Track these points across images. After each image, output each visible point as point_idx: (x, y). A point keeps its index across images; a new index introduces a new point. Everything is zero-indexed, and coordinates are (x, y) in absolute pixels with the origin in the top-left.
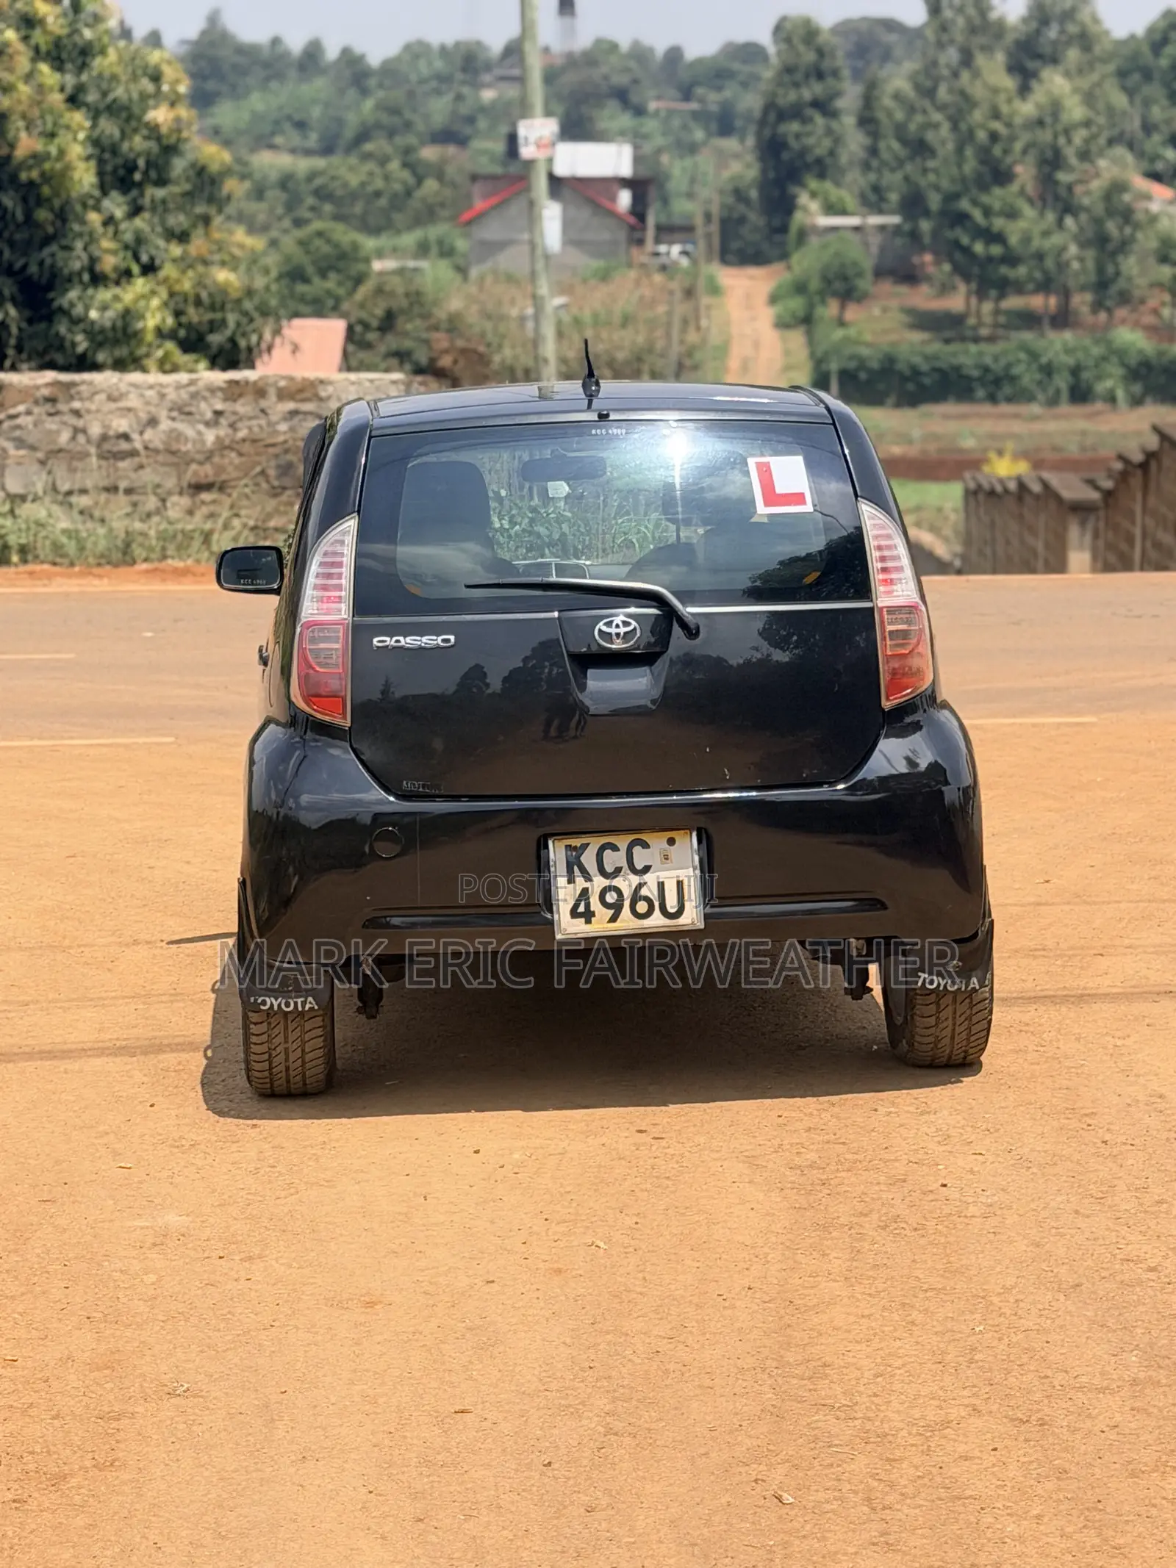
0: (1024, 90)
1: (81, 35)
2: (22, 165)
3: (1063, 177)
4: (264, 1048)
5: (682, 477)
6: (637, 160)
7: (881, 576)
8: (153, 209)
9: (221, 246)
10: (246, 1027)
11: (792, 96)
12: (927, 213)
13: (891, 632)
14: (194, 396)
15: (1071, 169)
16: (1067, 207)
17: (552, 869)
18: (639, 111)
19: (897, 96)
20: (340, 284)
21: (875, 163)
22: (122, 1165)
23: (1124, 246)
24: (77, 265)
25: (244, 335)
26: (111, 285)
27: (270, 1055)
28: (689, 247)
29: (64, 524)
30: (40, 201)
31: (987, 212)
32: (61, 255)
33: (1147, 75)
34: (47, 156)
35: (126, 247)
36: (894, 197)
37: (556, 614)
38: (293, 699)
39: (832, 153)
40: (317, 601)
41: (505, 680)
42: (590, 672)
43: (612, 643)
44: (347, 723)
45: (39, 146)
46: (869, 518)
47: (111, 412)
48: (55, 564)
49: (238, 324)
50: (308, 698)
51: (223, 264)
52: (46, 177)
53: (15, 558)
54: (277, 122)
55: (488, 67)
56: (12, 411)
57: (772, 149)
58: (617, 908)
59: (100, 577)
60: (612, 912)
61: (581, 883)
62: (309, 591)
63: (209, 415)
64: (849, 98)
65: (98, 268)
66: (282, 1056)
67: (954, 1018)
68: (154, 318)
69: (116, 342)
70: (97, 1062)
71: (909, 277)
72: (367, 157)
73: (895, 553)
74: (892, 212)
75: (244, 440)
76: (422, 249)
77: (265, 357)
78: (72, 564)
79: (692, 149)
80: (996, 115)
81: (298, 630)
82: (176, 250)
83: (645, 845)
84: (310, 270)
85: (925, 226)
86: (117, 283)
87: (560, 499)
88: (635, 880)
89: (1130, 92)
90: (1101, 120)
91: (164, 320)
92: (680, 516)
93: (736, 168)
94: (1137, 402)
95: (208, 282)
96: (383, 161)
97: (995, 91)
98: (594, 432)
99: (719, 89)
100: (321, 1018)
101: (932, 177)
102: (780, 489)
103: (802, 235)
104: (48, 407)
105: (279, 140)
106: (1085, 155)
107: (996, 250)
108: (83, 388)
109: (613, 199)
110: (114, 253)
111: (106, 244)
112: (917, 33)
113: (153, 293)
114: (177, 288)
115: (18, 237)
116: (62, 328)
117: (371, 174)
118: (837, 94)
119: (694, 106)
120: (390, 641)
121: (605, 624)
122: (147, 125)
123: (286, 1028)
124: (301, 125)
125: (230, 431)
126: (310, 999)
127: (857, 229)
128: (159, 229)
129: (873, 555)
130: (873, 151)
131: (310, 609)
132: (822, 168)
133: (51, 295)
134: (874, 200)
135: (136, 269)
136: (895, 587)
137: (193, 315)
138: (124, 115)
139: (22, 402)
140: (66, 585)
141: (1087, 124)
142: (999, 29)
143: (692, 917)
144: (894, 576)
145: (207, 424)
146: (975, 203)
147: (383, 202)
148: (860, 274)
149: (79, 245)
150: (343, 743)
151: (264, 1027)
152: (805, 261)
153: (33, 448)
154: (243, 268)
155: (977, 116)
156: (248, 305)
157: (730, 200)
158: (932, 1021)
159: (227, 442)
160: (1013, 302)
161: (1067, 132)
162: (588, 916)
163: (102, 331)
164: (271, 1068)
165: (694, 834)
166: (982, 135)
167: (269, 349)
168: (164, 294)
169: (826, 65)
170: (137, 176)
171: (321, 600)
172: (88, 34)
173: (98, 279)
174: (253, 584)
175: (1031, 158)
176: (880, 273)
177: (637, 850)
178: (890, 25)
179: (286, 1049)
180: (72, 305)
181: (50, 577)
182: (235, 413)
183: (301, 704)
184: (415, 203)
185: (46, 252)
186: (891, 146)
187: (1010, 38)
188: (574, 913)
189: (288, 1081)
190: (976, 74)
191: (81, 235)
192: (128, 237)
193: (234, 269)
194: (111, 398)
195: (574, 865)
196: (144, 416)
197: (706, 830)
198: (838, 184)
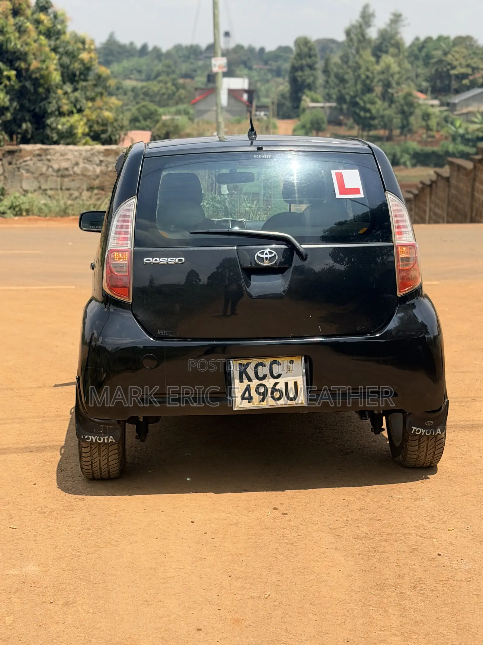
0: (378, 62)
1: (57, 28)
2: (33, 72)
3: (390, 90)
4: (89, 459)
5: (297, 179)
6: (250, 84)
7: (397, 230)
8: (82, 90)
9: (106, 103)
10: (80, 449)
11: (300, 62)
12: (345, 102)
13: (402, 258)
14: (93, 154)
15: (393, 88)
16: (392, 101)
17: (232, 375)
18: (250, 68)
19: (335, 64)
20: (151, 123)
21: (328, 86)
22: (12, 526)
23: (411, 114)
24: (54, 109)
25: (114, 135)
26: (66, 116)
27: (92, 462)
28: (267, 113)
29: (43, 202)
30: (40, 85)
31: (364, 102)
32: (47, 105)
33: (417, 58)
34: (42, 69)
35: (72, 102)
36: (334, 97)
37: (236, 248)
38: (104, 288)
39: (314, 82)
40: (116, 239)
41: (209, 278)
42: (252, 277)
43: (264, 263)
44: (130, 301)
45: (39, 65)
46: (391, 201)
47: (62, 160)
48: (39, 216)
49: (112, 131)
50: (111, 287)
51: (107, 110)
52: (42, 77)
53: (24, 213)
54: (132, 70)
55: (201, 53)
56: (25, 159)
57: (294, 81)
58: (264, 394)
59: (55, 221)
60: (261, 397)
61: (246, 382)
62: (112, 234)
63: (98, 162)
64: (320, 65)
65: (61, 110)
66: (98, 463)
67: (427, 447)
68: (81, 129)
69: (68, 137)
70: (13, 456)
71: (339, 124)
72: (160, 82)
73: (404, 218)
74: (333, 102)
75: (111, 171)
76: (178, 113)
77: (121, 143)
78: (46, 216)
79: (267, 81)
80: (368, 70)
81: (107, 253)
82: (90, 104)
83: (279, 364)
84: (141, 118)
85: (345, 107)
86: (69, 115)
87: (226, 195)
88: (273, 381)
89: (412, 63)
90: (403, 72)
91: (84, 130)
92: (297, 199)
93: (281, 87)
94: (414, 166)
95: (101, 116)
96: (166, 83)
97: (368, 62)
98: (255, 156)
99: (276, 62)
100: (117, 445)
101: (347, 90)
102: (347, 186)
103: (304, 110)
104: (39, 158)
105: (132, 76)
106: (398, 84)
107: (368, 115)
108: (51, 151)
109: (242, 96)
110: (67, 104)
111: (64, 101)
112: (342, 43)
113: (81, 119)
114: (90, 118)
115: (32, 98)
116: (48, 132)
117: (161, 87)
118: (315, 63)
119: (268, 67)
120: (152, 260)
121: (260, 253)
122: (80, 60)
123: (99, 450)
124: (139, 72)
125: (105, 168)
126: (111, 437)
127: (322, 107)
128: (84, 96)
129: (393, 219)
130: (327, 82)
131: (112, 243)
132: (310, 87)
133: (44, 120)
134: (328, 98)
135: (75, 111)
136: (403, 236)
137: (96, 128)
138: (72, 55)
139: (29, 156)
140: (42, 224)
141: (399, 73)
142: (369, 41)
143: (302, 400)
144: (403, 230)
145: (97, 165)
146: (361, 99)
147: (165, 97)
148: (323, 122)
149: (54, 102)
150: (129, 311)
151: (88, 449)
152: (306, 118)
153: (33, 173)
154: (114, 111)
155: (362, 70)
156: (115, 124)
157: (280, 98)
158: (417, 448)
159: (104, 171)
160: (373, 133)
161: (392, 75)
162: (250, 399)
163: (63, 133)
164: (92, 468)
165: (303, 358)
166: (363, 77)
167: (123, 140)
168: (85, 120)
169: (312, 53)
170: (77, 78)
171: (118, 239)
172: (59, 27)
173: (61, 114)
174: (95, 228)
175: (380, 84)
176: (330, 122)
177: (275, 366)
178: (333, 41)
179: (100, 460)
180: (52, 123)
181: (36, 220)
182: (107, 161)
183: (108, 291)
184: (176, 97)
185: (42, 104)
186: (333, 80)
187: (373, 44)
188: (243, 398)
189: (101, 474)
190: (361, 56)
191: (55, 98)
192: (73, 99)
193: (111, 111)
194: (62, 155)
195: (243, 374)
196: (74, 162)
197: (309, 357)
198: (315, 92)
